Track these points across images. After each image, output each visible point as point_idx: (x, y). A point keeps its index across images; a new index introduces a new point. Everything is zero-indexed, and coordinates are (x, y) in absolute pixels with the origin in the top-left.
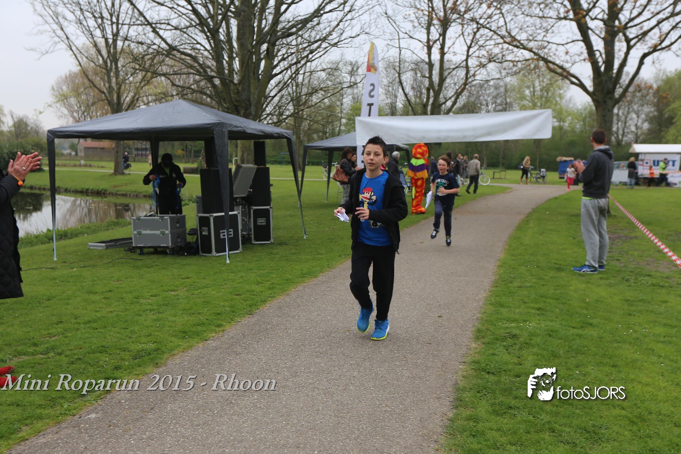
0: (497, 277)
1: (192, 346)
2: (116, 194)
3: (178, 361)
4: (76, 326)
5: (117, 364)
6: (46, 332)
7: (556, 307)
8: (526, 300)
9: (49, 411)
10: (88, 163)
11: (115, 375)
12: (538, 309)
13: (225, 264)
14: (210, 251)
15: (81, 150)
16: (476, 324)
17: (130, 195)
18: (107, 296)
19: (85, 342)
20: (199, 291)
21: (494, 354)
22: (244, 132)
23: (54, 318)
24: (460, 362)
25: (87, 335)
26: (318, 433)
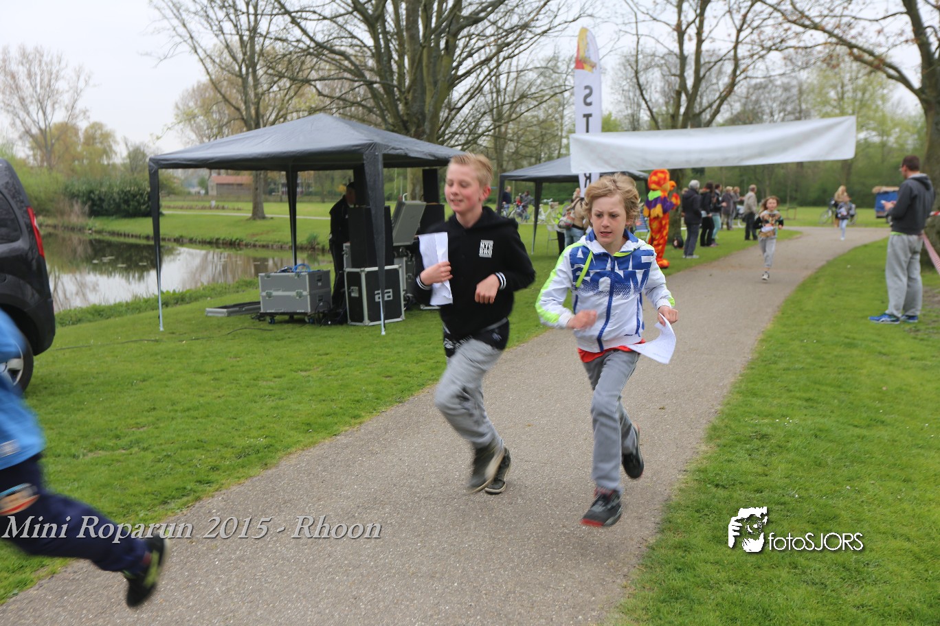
0: (756, 355)
1: (315, 443)
2: (255, 246)
3: (293, 462)
4: (172, 414)
5: (216, 464)
6: (133, 422)
7: (834, 398)
8: (792, 388)
10: (221, 204)
11: (209, 478)
12: (808, 400)
13: (379, 336)
14: (361, 319)
15: (212, 187)
16: (713, 419)
17: (272, 246)
18: (217, 377)
19: (179, 435)
20: (338, 371)
21: (729, 461)
22: (406, 157)
23: (146, 403)
24: (680, 471)
25: (183, 426)
26: (463, 559)
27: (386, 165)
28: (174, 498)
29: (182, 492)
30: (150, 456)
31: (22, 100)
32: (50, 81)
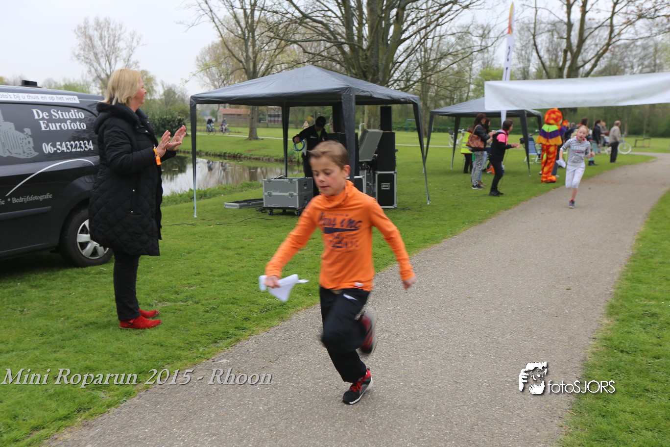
0: (635, 251)
2: (250, 158)
3: (301, 317)
4: (211, 278)
5: (247, 316)
6: (186, 282)
9: (187, 353)
11: (244, 326)
15: (220, 116)
17: (263, 159)
18: (239, 252)
19: (219, 294)
21: (629, 333)
22: (371, 97)
23: (193, 269)
24: (590, 338)
25: (221, 287)
26: (435, 397)
27: (357, 103)
28: (221, 339)
29: (226, 335)
31: (96, 54)
32: (114, 41)
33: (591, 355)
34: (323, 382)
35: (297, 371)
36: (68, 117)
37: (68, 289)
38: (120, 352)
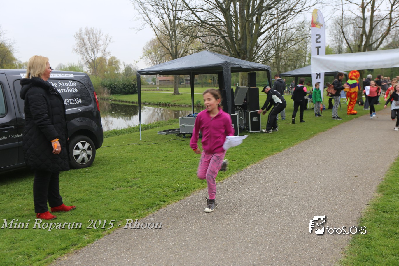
1: (205, 187)
2: (175, 105)
4: (148, 174)
5: (166, 194)
6: (133, 176)
9: (132, 215)
10: (161, 88)
11: (164, 200)
15: (157, 81)
16: (381, 182)
17: (182, 106)
18: (164, 159)
19: (151, 182)
21: (390, 201)
22: (240, 68)
23: (137, 169)
24: (366, 204)
25: (152, 179)
26: (270, 237)
27: (232, 71)
28: (151, 207)
29: (154, 205)
30: (141, 190)
31: (86, 49)
32: (96, 41)
33: (365, 214)
34: (206, 230)
35: (192, 224)
36: (68, 86)
37: (68, 181)
38: (95, 214)
